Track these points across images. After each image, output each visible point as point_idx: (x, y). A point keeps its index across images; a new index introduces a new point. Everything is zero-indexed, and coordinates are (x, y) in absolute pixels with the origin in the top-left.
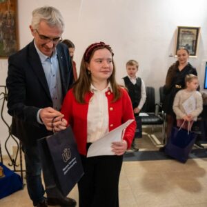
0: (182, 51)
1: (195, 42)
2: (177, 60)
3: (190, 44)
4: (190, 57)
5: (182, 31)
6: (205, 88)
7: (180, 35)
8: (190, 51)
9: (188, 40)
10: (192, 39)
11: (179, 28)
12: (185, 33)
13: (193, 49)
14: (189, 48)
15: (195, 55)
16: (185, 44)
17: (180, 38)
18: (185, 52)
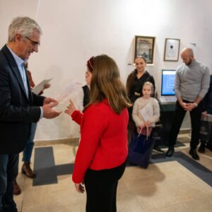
0: (140, 59)
1: (152, 51)
2: (135, 68)
3: (147, 53)
4: (148, 65)
5: (139, 40)
6: (162, 95)
7: (138, 44)
8: (148, 59)
9: (145, 49)
10: (148, 48)
11: (137, 37)
12: (142, 42)
13: (150, 57)
14: (146, 56)
15: (152, 63)
16: (142, 53)
17: (138, 47)
18: (142, 61)
